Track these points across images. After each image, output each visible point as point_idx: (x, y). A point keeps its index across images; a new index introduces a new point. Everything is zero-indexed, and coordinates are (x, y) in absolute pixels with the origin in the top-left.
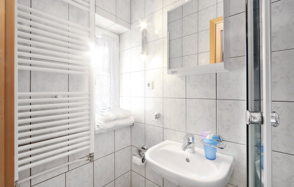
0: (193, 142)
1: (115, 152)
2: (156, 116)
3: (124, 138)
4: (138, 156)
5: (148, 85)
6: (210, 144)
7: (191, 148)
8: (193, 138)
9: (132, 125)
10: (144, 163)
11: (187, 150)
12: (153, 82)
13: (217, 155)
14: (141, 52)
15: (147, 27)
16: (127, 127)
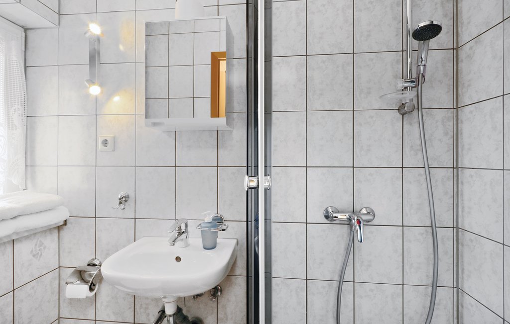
0: (186, 231)
1: (14, 291)
2: (120, 199)
3: (41, 255)
4: (79, 282)
5: (102, 143)
6: (210, 228)
7: (182, 240)
8: (186, 225)
9: (62, 223)
10: (94, 293)
11: (177, 244)
12: (114, 138)
13: (217, 242)
14: (89, 79)
15: (102, 33)
16: (50, 230)
